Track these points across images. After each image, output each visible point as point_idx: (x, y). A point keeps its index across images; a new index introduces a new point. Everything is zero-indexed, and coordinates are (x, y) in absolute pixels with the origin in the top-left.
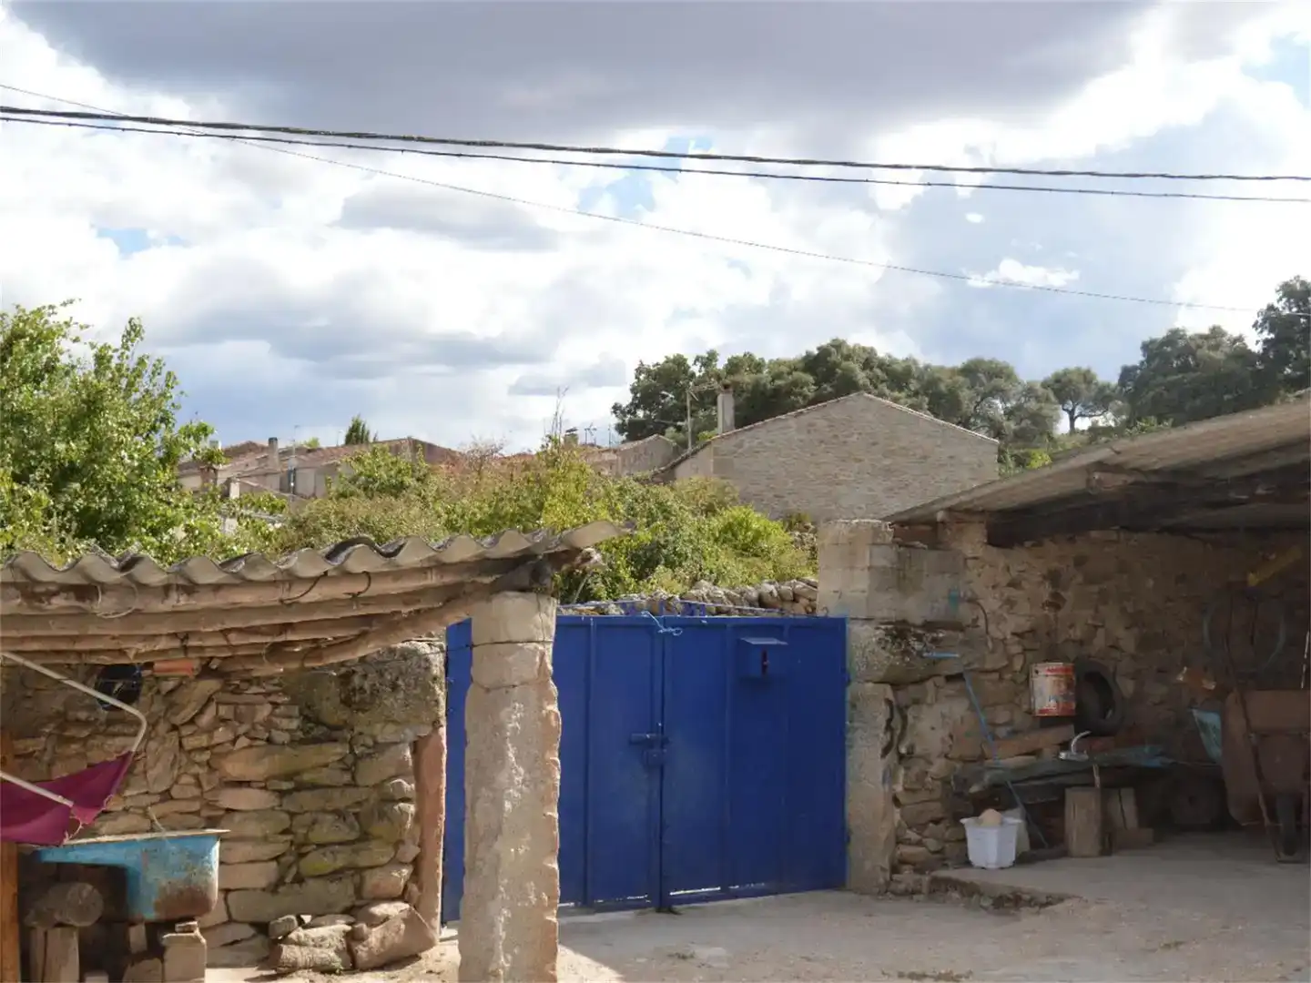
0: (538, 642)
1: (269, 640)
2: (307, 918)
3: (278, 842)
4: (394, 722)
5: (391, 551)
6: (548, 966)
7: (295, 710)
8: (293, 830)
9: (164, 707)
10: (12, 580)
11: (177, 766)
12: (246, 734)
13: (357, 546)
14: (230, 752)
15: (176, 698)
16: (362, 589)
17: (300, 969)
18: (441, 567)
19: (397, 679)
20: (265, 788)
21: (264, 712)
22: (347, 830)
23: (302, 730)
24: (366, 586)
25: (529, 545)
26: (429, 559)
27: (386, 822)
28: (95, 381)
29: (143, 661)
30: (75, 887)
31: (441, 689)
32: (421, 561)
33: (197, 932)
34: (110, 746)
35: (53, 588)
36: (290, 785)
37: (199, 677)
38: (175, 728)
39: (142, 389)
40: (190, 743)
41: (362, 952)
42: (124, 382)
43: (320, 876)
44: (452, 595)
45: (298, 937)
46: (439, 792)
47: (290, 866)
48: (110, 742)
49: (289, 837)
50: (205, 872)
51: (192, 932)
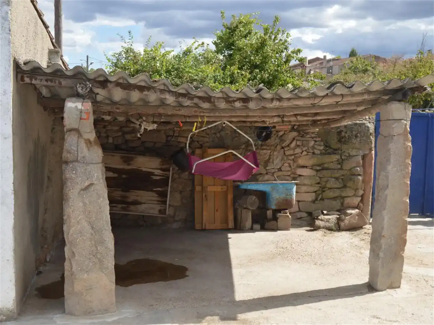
0: (404, 120)
1: (311, 119)
2: (325, 212)
3: (315, 187)
4: (356, 148)
5: (350, 86)
6: (403, 236)
7: (322, 144)
8: (321, 183)
9: (279, 141)
10: (222, 96)
11: (283, 160)
12: (305, 151)
13: (338, 85)
14: (300, 156)
15: (283, 138)
16: (340, 100)
17: (321, 228)
18: (369, 92)
19: (357, 134)
20: (312, 169)
21: (312, 143)
22: (338, 184)
23: (324, 150)
24: (341, 99)
25: (403, 84)
26: (365, 89)
27: (352, 182)
28: (264, 36)
29: (272, 125)
30: (250, 197)
31: (373, 137)
32: (362, 90)
33: (288, 214)
34: (262, 153)
35: (235, 99)
36: (320, 168)
37: (290, 131)
38: (283, 148)
39: (279, 39)
40: (287, 153)
41: (342, 224)
42: (273, 37)
43: (330, 199)
44: (374, 103)
45: (322, 218)
46: (371, 173)
47: (320, 194)
48: (262, 151)
49: (320, 185)
50: (291, 195)
51: (287, 214)
